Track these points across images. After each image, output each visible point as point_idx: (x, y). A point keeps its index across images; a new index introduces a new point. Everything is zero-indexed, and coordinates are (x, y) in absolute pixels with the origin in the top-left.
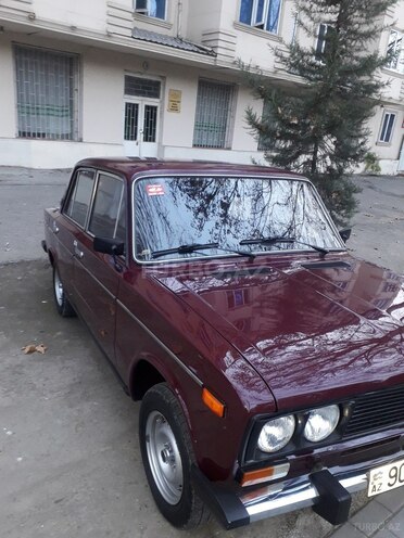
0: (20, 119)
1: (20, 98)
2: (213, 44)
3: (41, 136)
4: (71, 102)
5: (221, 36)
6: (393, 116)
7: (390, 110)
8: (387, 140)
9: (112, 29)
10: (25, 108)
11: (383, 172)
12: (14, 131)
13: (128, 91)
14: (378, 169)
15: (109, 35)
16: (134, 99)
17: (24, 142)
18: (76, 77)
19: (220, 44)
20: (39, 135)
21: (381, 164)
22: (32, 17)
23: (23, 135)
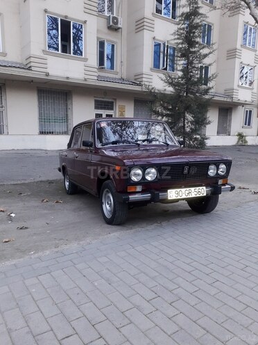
0: (41, 125)
1: (40, 114)
2: (140, 80)
3: (51, 133)
4: (67, 115)
5: (144, 76)
6: (251, 111)
7: (248, 108)
8: (249, 124)
9: (87, 77)
10: (43, 119)
11: (250, 143)
12: (38, 131)
13: (96, 108)
14: (246, 142)
15: (85, 80)
16: (100, 112)
17: (43, 136)
18: (69, 102)
19: (144, 79)
20: (48, 133)
21: (247, 138)
22: (47, 75)
23: (42, 133)
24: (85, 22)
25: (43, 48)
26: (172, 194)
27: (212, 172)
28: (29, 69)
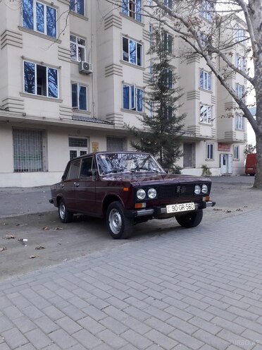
0: (15, 163)
1: (15, 152)
2: (112, 119)
3: (26, 171)
4: (42, 153)
5: (115, 116)
6: (212, 146)
7: (209, 143)
8: (211, 158)
9: (62, 117)
10: (18, 158)
11: (213, 174)
12: (12, 169)
13: (71, 145)
14: (210, 173)
15: (61, 119)
16: (74, 149)
17: (18, 174)
18: (44, 141)
19: (116, 119)
20: (25, 170)
21: (211, 170)
22: (24, 115)
23: (16, 171)
24: (60, 68)
25: (20, 91)
26: (170, 209)
27: (197, 191)
28: (7, 109)
